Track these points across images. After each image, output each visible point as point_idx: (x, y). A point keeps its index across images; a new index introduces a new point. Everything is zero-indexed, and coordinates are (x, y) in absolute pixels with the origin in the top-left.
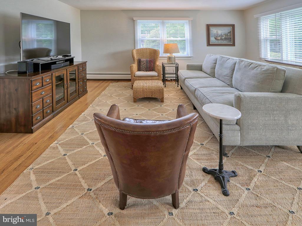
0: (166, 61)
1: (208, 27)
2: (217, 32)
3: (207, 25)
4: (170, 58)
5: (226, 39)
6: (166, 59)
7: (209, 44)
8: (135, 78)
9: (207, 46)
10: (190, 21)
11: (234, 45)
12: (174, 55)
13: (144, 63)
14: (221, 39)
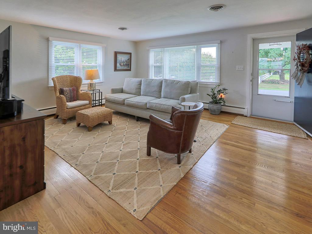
0: (87, 88)
1: (116, 54)
2: (121, 59)
3: (115, 52)
4: (91, 85)
5: (126, 65)
6: (87, 85)
7: (116, 69)
8: (68, 110)
9: (115, 71)
10: (104, 47)
11: (130, 70)
12: (95, 81)
13: (68, 93)
14: (124, 65)
